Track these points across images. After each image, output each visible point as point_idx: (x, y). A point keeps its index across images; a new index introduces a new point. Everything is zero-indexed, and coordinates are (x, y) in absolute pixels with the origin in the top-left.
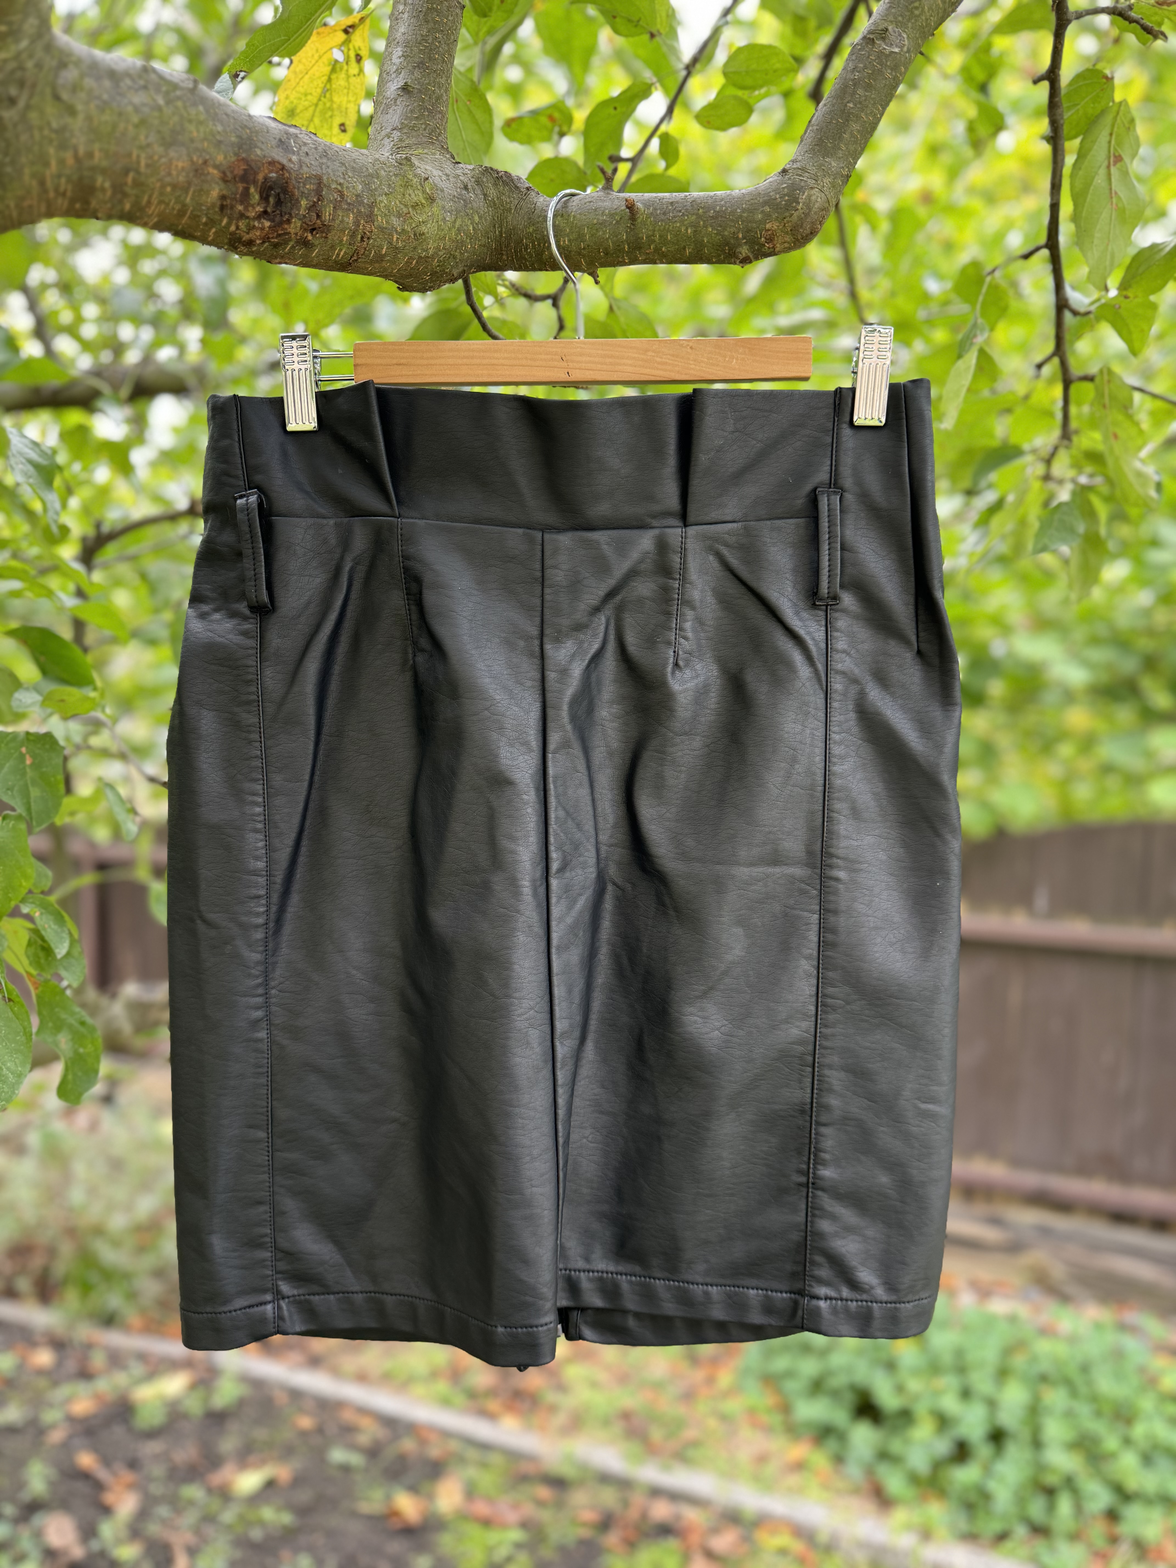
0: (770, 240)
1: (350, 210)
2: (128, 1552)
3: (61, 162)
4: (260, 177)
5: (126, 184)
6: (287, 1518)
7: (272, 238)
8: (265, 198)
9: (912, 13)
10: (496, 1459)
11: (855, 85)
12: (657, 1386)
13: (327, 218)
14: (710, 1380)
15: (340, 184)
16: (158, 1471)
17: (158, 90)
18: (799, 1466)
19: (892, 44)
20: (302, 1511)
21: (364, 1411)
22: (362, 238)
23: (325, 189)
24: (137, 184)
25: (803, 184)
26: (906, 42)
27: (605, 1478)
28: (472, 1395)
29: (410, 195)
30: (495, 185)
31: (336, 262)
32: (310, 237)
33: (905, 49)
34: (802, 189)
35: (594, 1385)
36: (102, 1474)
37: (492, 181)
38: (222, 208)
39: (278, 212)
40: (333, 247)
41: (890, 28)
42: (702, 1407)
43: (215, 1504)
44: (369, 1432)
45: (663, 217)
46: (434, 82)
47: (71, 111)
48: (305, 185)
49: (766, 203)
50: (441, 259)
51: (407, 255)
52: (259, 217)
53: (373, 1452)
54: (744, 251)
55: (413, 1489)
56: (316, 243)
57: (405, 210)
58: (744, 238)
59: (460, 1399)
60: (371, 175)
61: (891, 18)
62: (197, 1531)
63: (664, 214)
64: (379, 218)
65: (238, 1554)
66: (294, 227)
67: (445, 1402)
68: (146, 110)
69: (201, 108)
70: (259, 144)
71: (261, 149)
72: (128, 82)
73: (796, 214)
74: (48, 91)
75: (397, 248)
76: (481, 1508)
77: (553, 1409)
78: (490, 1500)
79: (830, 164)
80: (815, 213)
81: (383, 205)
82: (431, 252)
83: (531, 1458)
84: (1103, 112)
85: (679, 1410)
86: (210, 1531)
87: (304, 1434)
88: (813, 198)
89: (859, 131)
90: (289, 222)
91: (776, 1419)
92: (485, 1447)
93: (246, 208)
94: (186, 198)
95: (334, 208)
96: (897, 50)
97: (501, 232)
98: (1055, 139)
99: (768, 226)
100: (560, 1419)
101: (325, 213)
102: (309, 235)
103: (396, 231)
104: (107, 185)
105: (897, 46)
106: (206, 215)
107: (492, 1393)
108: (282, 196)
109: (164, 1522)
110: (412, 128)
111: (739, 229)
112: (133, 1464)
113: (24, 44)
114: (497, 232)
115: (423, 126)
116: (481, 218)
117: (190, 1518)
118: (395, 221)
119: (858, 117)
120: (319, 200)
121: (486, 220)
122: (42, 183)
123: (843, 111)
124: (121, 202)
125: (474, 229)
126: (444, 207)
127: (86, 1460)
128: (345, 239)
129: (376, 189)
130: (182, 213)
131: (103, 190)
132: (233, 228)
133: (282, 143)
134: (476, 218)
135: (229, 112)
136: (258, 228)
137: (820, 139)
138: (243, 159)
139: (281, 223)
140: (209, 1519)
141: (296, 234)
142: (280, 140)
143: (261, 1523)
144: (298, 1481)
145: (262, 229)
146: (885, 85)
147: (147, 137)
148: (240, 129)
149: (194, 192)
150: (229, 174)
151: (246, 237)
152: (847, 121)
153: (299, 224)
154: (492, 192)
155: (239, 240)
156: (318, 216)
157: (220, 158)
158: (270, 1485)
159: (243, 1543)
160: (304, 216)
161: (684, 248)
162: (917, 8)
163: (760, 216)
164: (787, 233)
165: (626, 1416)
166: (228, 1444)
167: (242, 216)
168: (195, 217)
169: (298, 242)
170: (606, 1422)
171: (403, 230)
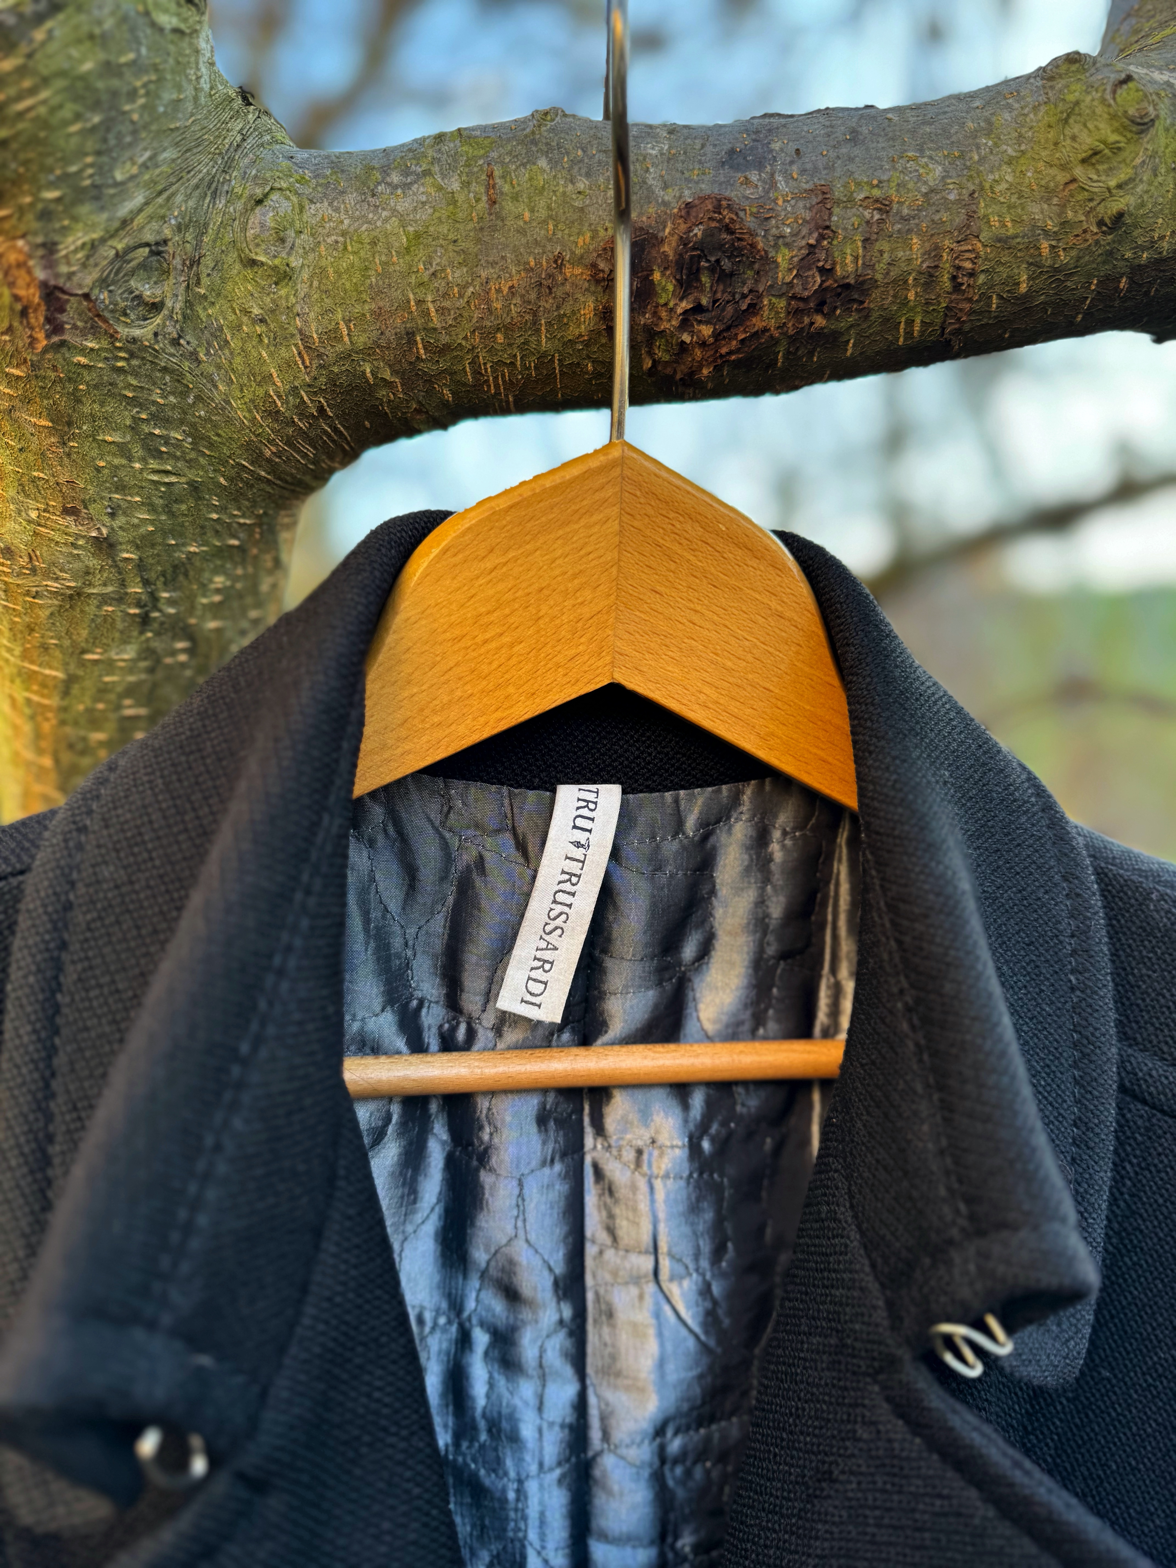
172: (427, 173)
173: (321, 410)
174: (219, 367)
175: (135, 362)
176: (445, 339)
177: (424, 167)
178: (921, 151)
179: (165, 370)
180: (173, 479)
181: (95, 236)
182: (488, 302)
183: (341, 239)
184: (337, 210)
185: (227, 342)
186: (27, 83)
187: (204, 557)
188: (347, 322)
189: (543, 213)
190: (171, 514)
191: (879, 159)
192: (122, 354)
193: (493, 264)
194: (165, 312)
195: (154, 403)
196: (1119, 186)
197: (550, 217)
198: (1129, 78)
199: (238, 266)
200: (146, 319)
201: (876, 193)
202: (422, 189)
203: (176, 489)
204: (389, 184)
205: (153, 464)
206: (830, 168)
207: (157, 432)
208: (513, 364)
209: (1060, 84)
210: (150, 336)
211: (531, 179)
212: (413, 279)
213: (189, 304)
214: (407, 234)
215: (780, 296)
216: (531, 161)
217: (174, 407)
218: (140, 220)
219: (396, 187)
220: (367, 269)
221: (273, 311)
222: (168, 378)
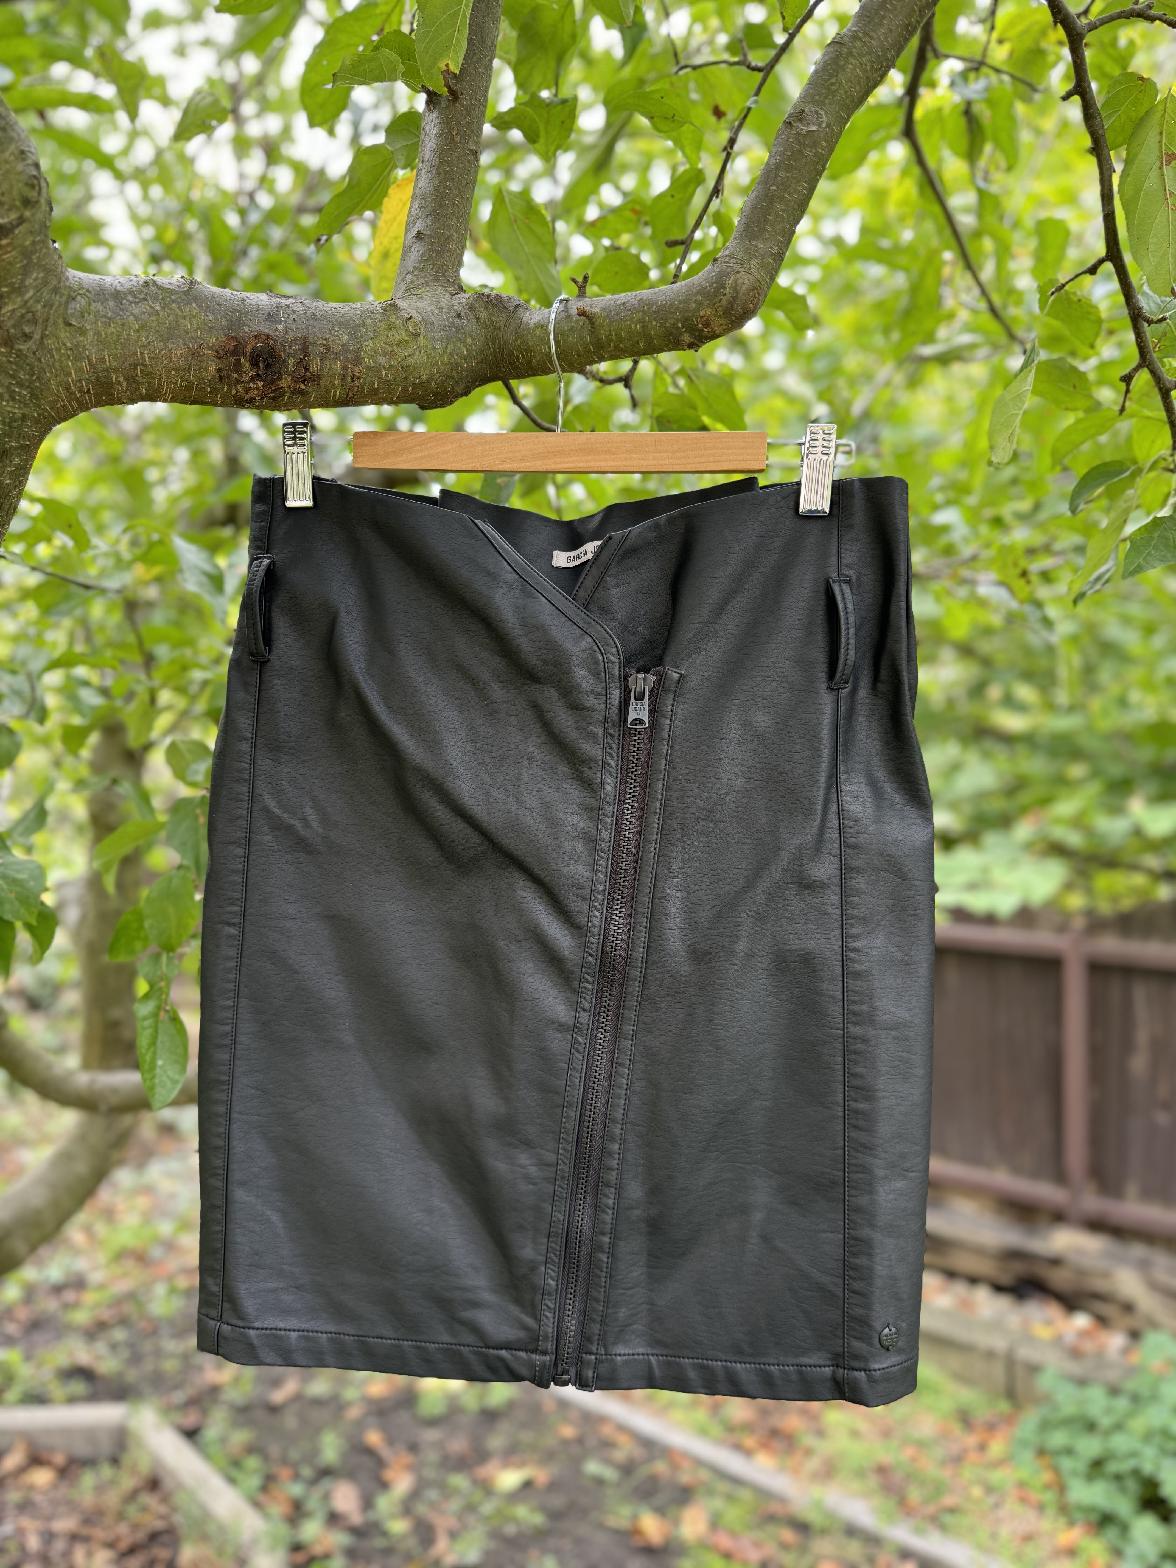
0: (707, 324)
1: (337, 358)
2: (399, 1526)
3: (79, 370)
4: (248, 349)
5: (137, 375)
6: (538, 1519)
7: (268, 394)
8: (255, 364)
9: (829, 89)
10: (746, 1495)
11: (776, 169)
12: (921, 1445)
13: (315, 369)
14: (982, 1447)
15: (326, 339)
16: (432, 1456)
17: (155, 299)
18: (1071, 1552)
19: (808, 124)
20: (555, 1515)
21: (623, 1428)
22: (352, 379)
23: (310, 346)
24: (145, 374)
25: (729, 270)
26: (825, 119)
27: (852, 1531)
28: (730, 1428)
29: (393, 335)
30: (486, 308)
31: (335, 401)
32: (303, 387)
33: (824, 125)
34: (727, 275)
35: (855, 1434)
36: (385, 1452)
37: (483, 305)
38: (221, 378)
39: (269, 373)
40: (327, 391)
41: (806, 109)
42: (968, 1473)
43: (478, 1495)
44: (625, 1450)
45: (616, 317)
46: (444, 225)
47: (82, 332)
48: (290, 347)
49: (698, 293)
50: (438, 381)
51: (398, 385)
52: (252, 379)
53: (627, 1469)
54: (687, 338)
55: (660, 1511)
56: (311, 390)
57: (390, 349)
58: (683, 327)
59: (716, 1430)
60: (358, 326)
61: (808, 99)
62: (460, 1517)
63: (617, 314)
64: (366, 360)
65: (493, 1545)
66: (286, 382)
67: (702, 1432)
68: (146, 317)
69: (194, 305)
70: (248, 323)
71: (249, 326)
72: (130, 298)
73: (724, 299)
74: (60, 321)
75: (388, 381)
76: (724, 1541)
77: (809, 1452)
78: (733, 1535)
79: (757, 246)
80: (744, 294)
81: (369, 348)
82: (424, 378)
83: (782, 1500)
84: (1148, 113)
85: (945, 1474)
86: (471, 1520)
87: (565, 1442)
88: (739, 281)
89: (783, 211)
90: (280, 379)
91: (1049, 1497)
92: (736, 1481)
93: (240, 375)
94: (190, 376)
95: (321, 360)
96: (814, 128)
97: (494, 348)
98: (1098, 149)
99: (702, 313)
100: (813, 1464)
101: (313, 366)
102: (302, 385)
103: (384, 368)
104: (121, 379)
105: (814, 124)
106: (209, 386)
107: (748, 1427)
108: (270, 360)
109: (433, 1505)
110: (422, 270)
111: (678, 320)
112: (413, 1448)
113: (31, 293)
114: (491, 349)
115: (431, 266)
116: (473, 339)
117: (454, 1505)
118: (381, 359)
119: (781, 199)
120: (305, 356)
121: (479, 340)
122: (67, 388)
123: (766, 195)
124: (137, 389)
125: (467, 350)
126: (433, 338)
127: (374, 1438)
128: (336, 382)
129: (362, 336)
130: (189, 387)
131: (120, 383)
132: (234, 392)
133: (271, 317)
134: (469, 341)
135: (221, 302)
136: (254, 388)
137: (747, 225)
138: (232, 337)
139: (273, 381)
140: (470, 1508)
141: (289, 387)
142: (269, 314)
143: (515, 1520)
144: (553, 1486)
145: (258, 389)
146: (806, 163)
147: (147, 338)
148: (230, 314)
149: (195, 370)
150: (221, 352)
151: (247, 397)
152: (771, 203)
153: (289, 379)
154: (483, 315)
155: (242, 399)
156: (306, 370)
157: (213, 340)
158: (528, 1485)
159: (496, 1535)
160: (293, 372)
161: (638, 343)
162: (833, 84)
163: (694, 305)
164: (720, 317)
165: (882, 1470)
166: (496, 1441)
167: (238, 381)
168: (200, 389)
169: (293, 393)
170: (860, 1473)
171: (390, 366)
172: (145, 299)
173: (89, 390)
174: (48, 366)
175: (17, 359)
176: (150, 369)
177: (143, 296)
178: (340, 328)
179: (28, 365)
180: (16, 411)
181: (15, 307)
182: (171, 358)
183: (108, 321)
184: (105, 307)
185: (53, 356)
186: (9, 249)
187: (16, 449)
188: (109, 356)
189: (195, 326)
190: (10, 427)
191: (325, 328)
192: (14, 356)
193: (174, 343)
194: (33, 340)
195: (20, 377)
196: (409, 356)
197: (198, 328)
198: (411, 317)
199: (62, 325)
200: (25, 342)
201: (325, 342)
202: (143, 306)
203: (16, 416)
204: (128, 301)
205: (11, 403)
206: (308, 330)
207: (17, 390)
208: (176, 383)
209: (388, 313)
210: (26, 349)
211: (190, 311)
212: (140, 343)
213: (42, 338)
214: (138, 324)
215: (289, 375)
216: (189, 303)
217: (27, 380)
218: (31, 302)
219: (132, 303)
220: (120, 336)
221: (76, 346)
222: (28, 368)
